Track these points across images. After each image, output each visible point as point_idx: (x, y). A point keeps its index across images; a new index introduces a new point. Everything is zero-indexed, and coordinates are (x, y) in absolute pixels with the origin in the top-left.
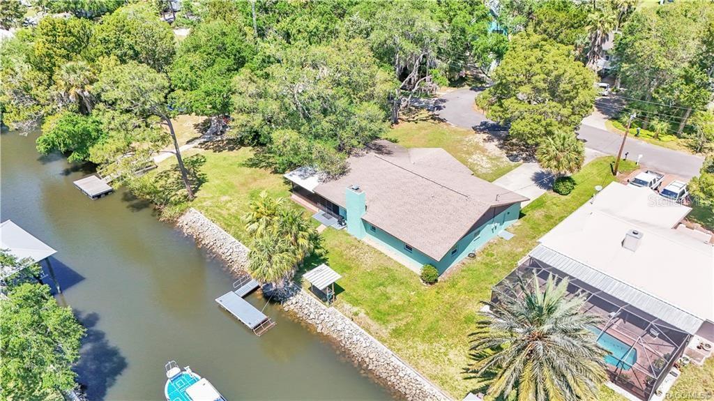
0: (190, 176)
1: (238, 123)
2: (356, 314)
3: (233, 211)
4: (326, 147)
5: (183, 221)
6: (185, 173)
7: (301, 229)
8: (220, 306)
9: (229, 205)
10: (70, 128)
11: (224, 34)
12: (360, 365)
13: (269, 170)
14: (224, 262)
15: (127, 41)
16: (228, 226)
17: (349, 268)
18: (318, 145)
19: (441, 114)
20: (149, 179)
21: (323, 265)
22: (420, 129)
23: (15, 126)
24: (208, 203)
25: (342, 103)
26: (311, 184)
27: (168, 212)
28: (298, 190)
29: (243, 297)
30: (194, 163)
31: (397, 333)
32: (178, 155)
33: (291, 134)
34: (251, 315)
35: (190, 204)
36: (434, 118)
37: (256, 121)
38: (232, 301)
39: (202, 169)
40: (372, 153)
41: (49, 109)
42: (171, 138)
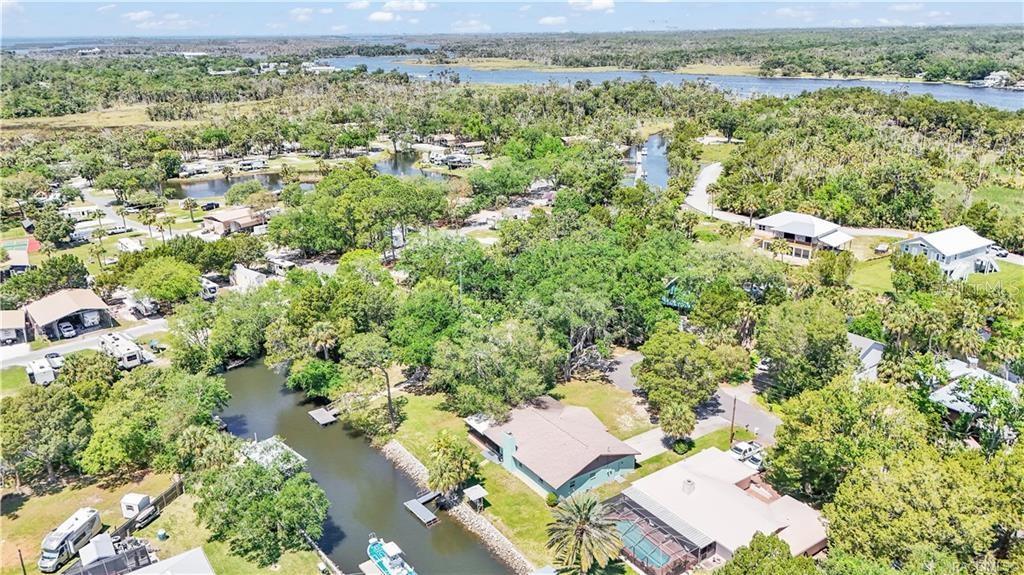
0: (395, 414)
1: (435, 376)
2: (495, 521)
3: (423, 444)
4: (496, 401)
5: (386, 448)
6: (392, 411)
7: (465, 457)
8: (406, 508)
9: (421, 439)
10: (312, 371)
11: (434, 301)
12: (492, 550)
13: (456, 414)
14: (413, 480)
15: (361, 306)
16: (418, 454)
17: (498, 491)
18: (489, 399)
19: (611, 375)
20: (364, 414)
21: (478, 486)
22: (588, 388)
23: (272, 366)
24: (406, 436)
25: (510, 369)
26: (482, 427)
27: (376, 440)
28: (473, 431)
29: (423, 504)
30: (398, 403)
31: (519, 534)
32: (389, 397)
33: (472, 389)
34: (426, 515)
35: (393, 436)
36: (603, 378)
37: (449, 376)
38: (415, 506)
39: (404, 409)
40: (532, 407)
41: (298, 355)
42: (386, 386)
